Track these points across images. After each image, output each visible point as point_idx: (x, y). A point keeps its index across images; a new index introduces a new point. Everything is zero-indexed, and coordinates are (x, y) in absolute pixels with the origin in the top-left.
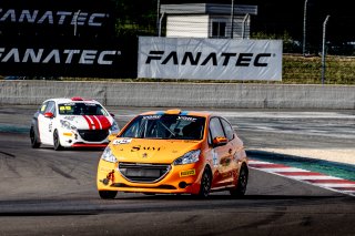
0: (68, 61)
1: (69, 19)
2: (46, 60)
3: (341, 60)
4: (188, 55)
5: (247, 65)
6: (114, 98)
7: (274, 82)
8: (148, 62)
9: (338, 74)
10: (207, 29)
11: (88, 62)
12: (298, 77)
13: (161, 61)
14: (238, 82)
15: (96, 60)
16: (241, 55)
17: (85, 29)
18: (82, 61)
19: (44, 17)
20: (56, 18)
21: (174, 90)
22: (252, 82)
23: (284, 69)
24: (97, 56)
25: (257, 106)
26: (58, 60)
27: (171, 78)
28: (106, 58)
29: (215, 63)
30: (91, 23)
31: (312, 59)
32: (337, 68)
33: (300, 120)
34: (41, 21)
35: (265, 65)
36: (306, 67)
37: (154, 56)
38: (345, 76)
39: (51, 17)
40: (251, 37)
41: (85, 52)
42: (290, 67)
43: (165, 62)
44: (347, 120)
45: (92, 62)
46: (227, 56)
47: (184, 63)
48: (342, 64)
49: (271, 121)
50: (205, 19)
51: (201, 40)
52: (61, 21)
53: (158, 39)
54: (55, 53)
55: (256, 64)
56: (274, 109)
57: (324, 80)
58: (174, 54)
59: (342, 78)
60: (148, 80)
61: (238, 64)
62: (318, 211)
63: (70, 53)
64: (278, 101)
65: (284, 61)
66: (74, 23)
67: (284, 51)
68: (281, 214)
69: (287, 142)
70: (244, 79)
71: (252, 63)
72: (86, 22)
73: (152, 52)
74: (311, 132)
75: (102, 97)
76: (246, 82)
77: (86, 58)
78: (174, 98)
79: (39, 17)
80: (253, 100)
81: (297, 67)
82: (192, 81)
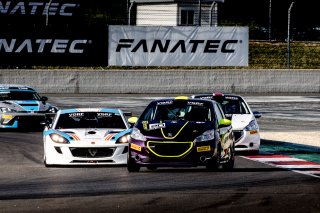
0: (41, 50)
1: (41, 9)
2: (19, 50)
3: (306, 45)
4: (157, 42)
5: (215, 51)
6: (85, 86)
7: (241, 68)
8: (118, 50)
9: (304, 59)
10: (176, 17)
11: (60, 51)
12: (264, 62)
13: (131, 49)
14: (206, 68)
15: (67, 49)
16: (209, 42)
17: (56, 19)
18: (54, 50)
19: (17, 7)
20: (28, 9)
21: (144, 77)
22: (220, 67)
23: (250, 55)
24: (69, 45)
25: (225, 91)
26: (30, 50)
27: (141, 65)
28: (77, 47)
29: (184, 50)
30: (62, 13)
31: (278, 44)
32: (302, 53)
33: (266, 104)
34: (13, 11)
35: (232, 51)
36: (273, 52)
37: (124, 44)
38: (310, 60)
39: (23, 8)
40: (219, 25)
41: (57, 41)
42: (257, 52)
43: (134, 50)
44: (312, 103)
45: (63, 51)
46: (195, 43)
47: (153, 50)
48: (307, 49)
50: (174, 8)
51: (170, 28)
52: (33, 12)
53: (128, 28)
56: (241, 93)
57: (289, 65)
58: (143, 42)
59: (308, 63)
60: (119, 68)
61: (206, 50)
63: (42, 43)
64: (245, 86)
65: (251, 47)
66: (46, 13)
67: (251, 38)
70: (212, 65)
71: (219, 49)
72: (58, 12)
73: (121, 41)
74: (276, 116)
75: (74, 85)
76: (215, 68)
77: (57, 47)
78: (144, 85)
79: (11, 7)
80: (221, 85)
81: (263, 52)
82: (161, 68)
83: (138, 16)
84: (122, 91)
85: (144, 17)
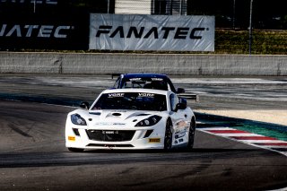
0: (29, 34)
2: (9, 34)
3: (266, 33)
4: (133, 29)
5: (184, 38)
6: (68, 67)
7: (208, 52)
8: (98, 35)
9: (264, 45)
10: (150, 7)
11: (46, 36)
12: (228, 48)
13: (109, 35)
14: (176, 52)
15: (52, 34)
16: (179, 29)
17: (43, 7)
18: (41, 34)
21: (121, 60)
22: (189, 52)
23: (216, 42)
24: (54, 30)
25: (193, 73)
26: (19, 34)
28: (61, 32)
29: (156, 37)
30: (48, 2)
31: (241, 32)
32: (263, 40)
33: (229, 85)
36: (236, 39)
37: (103, 30)
38: (270, 47)
40: (188, 14)
41: (43, 27)
42: (222, 39)
43: (112, 36)
44: (271, 85)
45: (49, 36)
46: (167, 30)
47: (129, 36)
48: (267, 37)
49: (205, 86)
51: (145, 16)
52: (22, 0)
53: (107, 16)
54: (17, 27)
55: (192, 37)
56: (208, 75)
57: (251, 51)
59: (267, 48)
60: (98, 51)
61: (176, 37)
62: (239, 163)
63: (30, 28)
64: (211, 69)
65: (217, 34)
66: (34, 1)
67: (216, 26)
68: (206, 166)
69: (218, 105)
70: (182, 50)
71: (188, 36)
72: (45, 1)
73: (101, 27)
74: (239, 96)
75: (58, 66)
76: (184, 53)
77: (43, 32)
78: (121, 67)
80: (190, 68)
81: (228, 39)
82: (136, 52)
83: (116, 5)
84: (102, 72)
85: (122, 6)
